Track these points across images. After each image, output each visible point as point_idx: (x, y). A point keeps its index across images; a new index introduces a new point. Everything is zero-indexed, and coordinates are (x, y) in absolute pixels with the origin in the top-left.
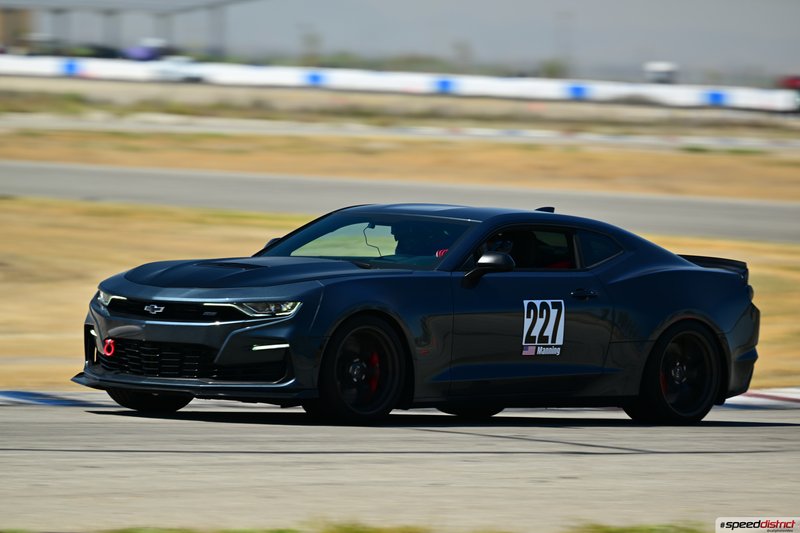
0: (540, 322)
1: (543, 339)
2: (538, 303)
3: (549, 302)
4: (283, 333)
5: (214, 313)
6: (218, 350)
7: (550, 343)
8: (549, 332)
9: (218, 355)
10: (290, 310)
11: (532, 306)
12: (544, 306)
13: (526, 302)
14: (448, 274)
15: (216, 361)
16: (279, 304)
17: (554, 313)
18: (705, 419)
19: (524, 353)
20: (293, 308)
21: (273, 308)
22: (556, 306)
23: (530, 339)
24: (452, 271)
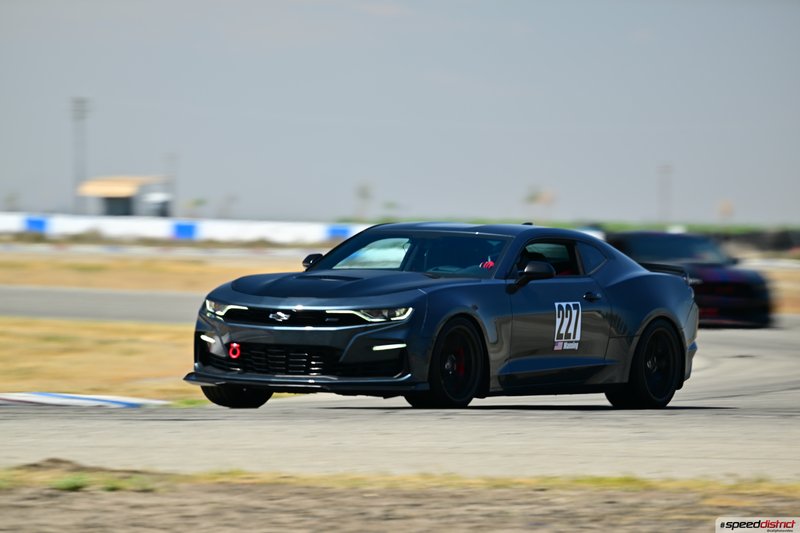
0: (566, 320)
1: (568, 336)
2: (564, 304)
3: (571, 304)
4: (400, 335)
5: (336, 320)
6: (343, 351)
7: (572, 339)
8: (571, 331)
9: (344, 355)
10: (403, 315)
11: (560, 307)
12: (568, 307)
13: (557, 304)
14: (503, 282)
15: (341, 360)
16: (392, 310)
17: (574, 312)
18: (668, 405)
19: (556, 348)
20: (405, 313)
21: (386, 314)
22: (576, 307)
23: (560, 336)
24: (506, 278)
